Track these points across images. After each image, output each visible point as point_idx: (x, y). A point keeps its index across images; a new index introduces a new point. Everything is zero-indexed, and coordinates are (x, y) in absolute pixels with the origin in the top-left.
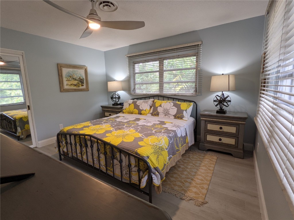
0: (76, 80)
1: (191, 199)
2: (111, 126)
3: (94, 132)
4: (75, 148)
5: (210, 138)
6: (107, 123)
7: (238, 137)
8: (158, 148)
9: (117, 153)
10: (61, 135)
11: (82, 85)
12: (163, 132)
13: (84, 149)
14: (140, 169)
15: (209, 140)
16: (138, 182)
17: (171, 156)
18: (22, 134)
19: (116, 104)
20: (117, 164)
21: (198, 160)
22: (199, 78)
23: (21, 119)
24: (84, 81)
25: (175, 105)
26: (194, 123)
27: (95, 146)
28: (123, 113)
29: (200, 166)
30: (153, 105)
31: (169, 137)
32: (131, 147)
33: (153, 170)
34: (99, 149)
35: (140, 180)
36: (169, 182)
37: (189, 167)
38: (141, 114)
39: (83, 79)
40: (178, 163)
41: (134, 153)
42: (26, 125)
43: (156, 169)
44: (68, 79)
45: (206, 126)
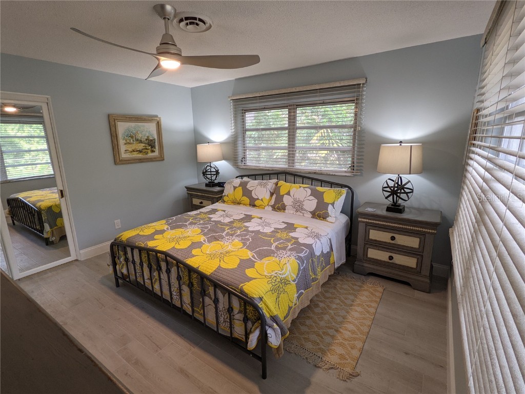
0: (141, 142)
1: (332, 368)
2: (202, 231)
3: (172, 245)
4: (140, 269)
5: (373, 253)
6: (195, 224)
7: (422, 256)
8: (279, 282)
9: (210, 288)
10: (118, 246)
11: (153, 151)
12: (289, 247)
13: (156, 274)
14: (247, 317)
15: (372, 257)
16: (244, 337)
17: (303, 291)
18: (53, 235)
19: (211, 184)
20: (210, 305)
21: (350, 294)
22: (358, 144)
23: (50, 209)
24: (155, 142)
25: (315, 194)
26: (347, 224)
27: (174, 270)
28: (224, 202)
29: (352, 305)
30: (275, 189)
31: (299, 258)
32: (232, 280)
33: (269, 321)
34: (180, 276)
35: (247, 335)
36: (297, 335)
37: (334, 306)
38: (254, 206)
39: (154, 139)
40: (315, 298)
41: (237, 291)
42: (59, 219)
43: (274, 319)
44: (128, 141)
45: (367, 233)
